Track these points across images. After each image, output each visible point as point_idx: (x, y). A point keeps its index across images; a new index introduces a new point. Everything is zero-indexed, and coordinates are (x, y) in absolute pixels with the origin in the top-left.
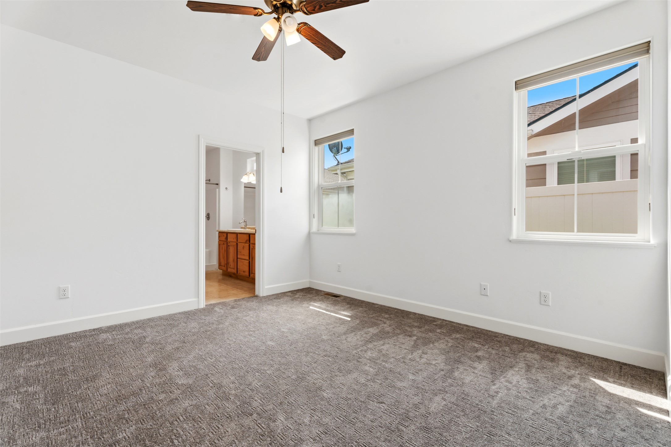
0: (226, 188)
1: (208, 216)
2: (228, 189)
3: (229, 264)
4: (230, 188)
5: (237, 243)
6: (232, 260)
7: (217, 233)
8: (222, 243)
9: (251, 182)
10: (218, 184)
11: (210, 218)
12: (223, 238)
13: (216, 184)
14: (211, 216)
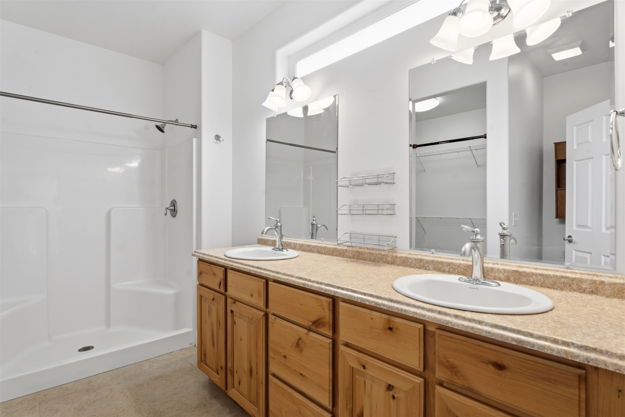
0: (218, 137)
1: (172, 208)
2: (221, 139)
3: (233, 375)
4: (227, 137)
5: (266, 315)
6: (246, 367)
7: (195, 260)
8: (211, 294)
9: (286, 113)
10: (195, 127)
11: (177, 212)
12: (214, 282)
13: (192, 126)
14: (180, 206)
